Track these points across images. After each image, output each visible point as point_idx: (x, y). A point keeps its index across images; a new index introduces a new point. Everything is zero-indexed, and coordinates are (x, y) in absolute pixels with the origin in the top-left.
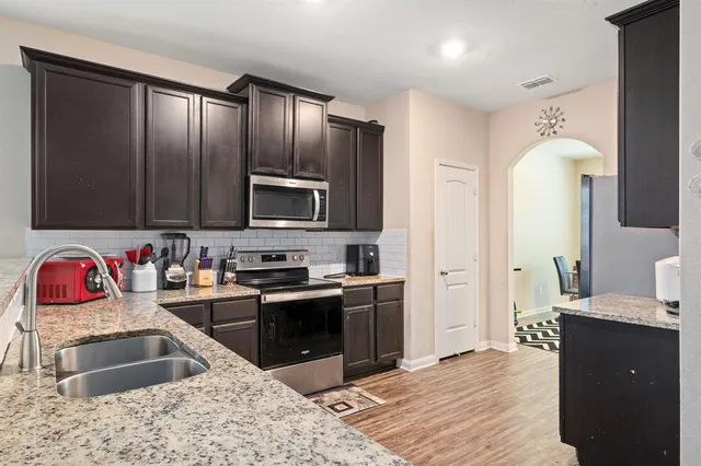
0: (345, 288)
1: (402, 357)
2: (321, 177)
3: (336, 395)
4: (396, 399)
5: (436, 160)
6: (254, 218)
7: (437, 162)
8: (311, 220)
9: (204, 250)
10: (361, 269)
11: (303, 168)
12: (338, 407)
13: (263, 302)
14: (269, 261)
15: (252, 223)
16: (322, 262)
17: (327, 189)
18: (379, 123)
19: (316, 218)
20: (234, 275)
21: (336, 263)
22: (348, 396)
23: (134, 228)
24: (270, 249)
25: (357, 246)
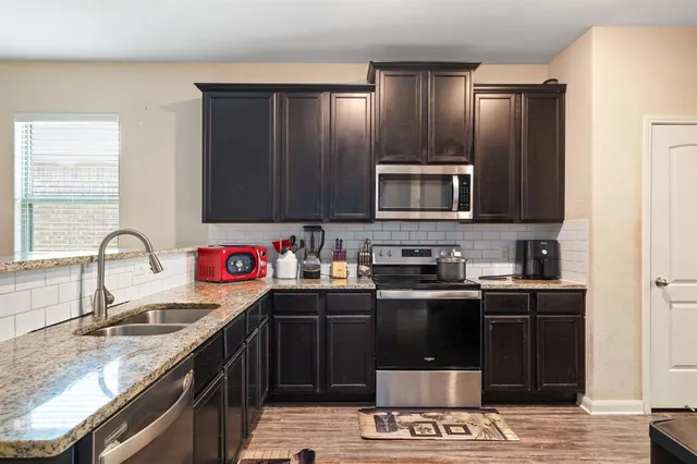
0: (484, 291)
1: (584, 393)
2: (464, 159)
3: (465, 416)
4: (537, 441)
5: (645, 118)
6: (380, 209)
7: (646, 121)
8: (451, 210)
9: (339, 242)
10: (531, 271)
11: (440, 151)
12: (453, 429)
13: (378, 297)
14: (411, 256)
15: (379, 215)
16: (482, 260)
17: (471, 173)
18: (560, 82)
19: (455, 207)
20: (368, 268)
21: (499, 262)
22: (478, 421)
23: (270, 221)
24: (415, 243)
25: (525, 242)
